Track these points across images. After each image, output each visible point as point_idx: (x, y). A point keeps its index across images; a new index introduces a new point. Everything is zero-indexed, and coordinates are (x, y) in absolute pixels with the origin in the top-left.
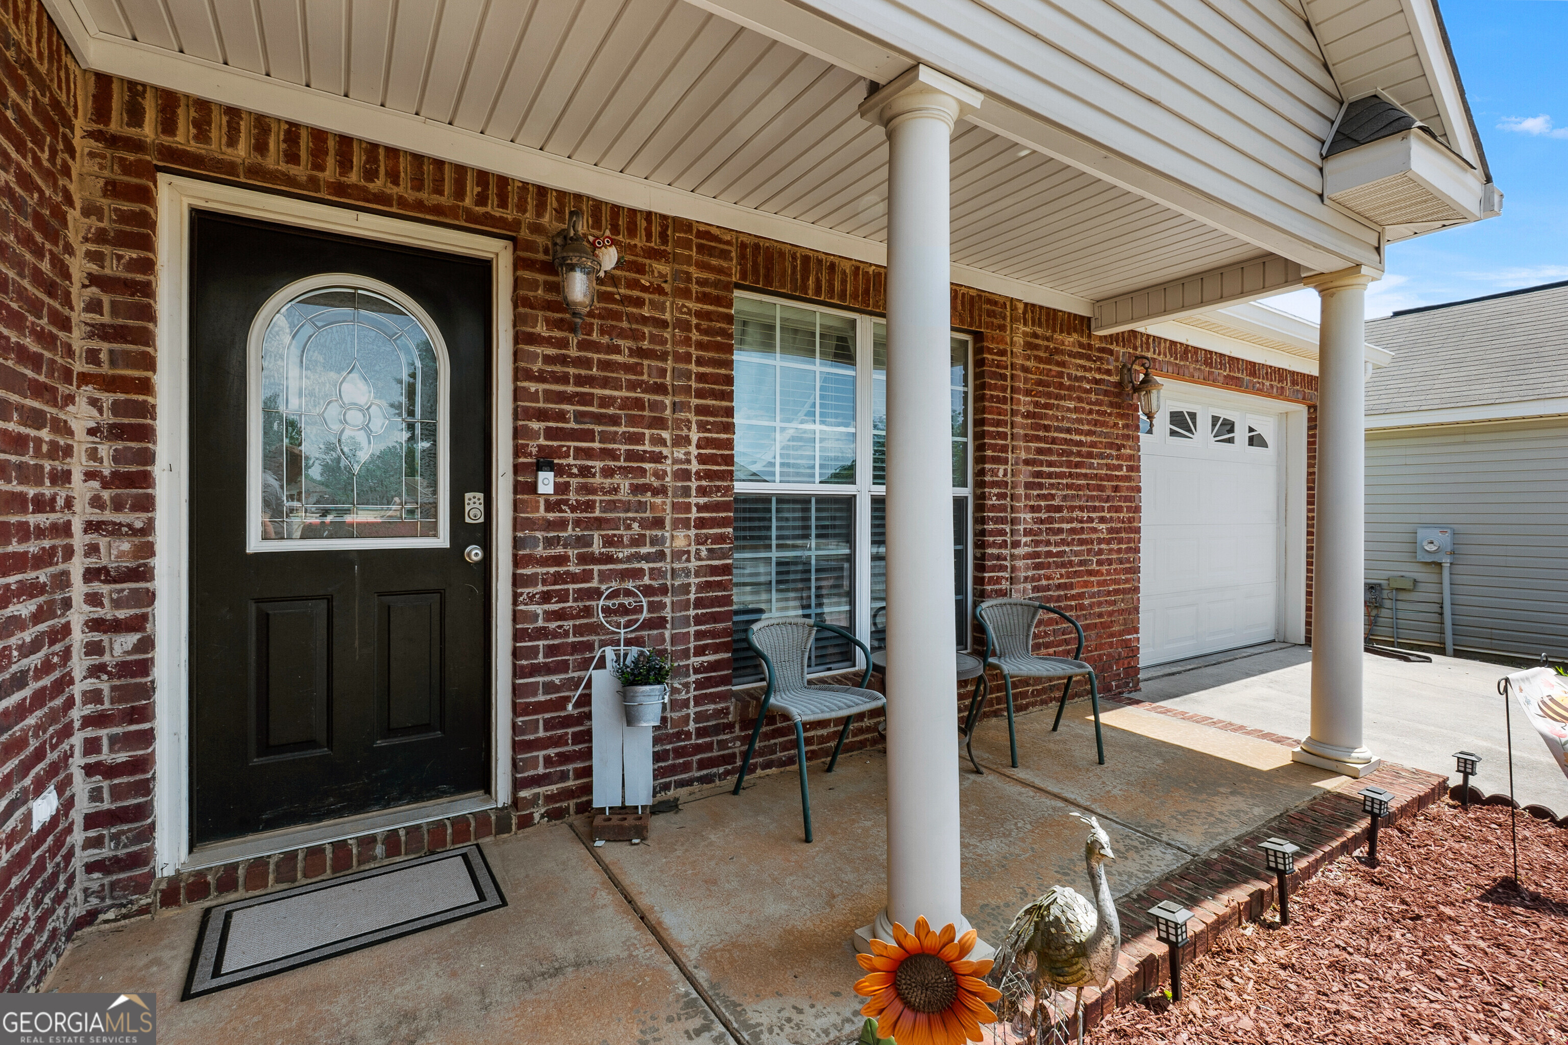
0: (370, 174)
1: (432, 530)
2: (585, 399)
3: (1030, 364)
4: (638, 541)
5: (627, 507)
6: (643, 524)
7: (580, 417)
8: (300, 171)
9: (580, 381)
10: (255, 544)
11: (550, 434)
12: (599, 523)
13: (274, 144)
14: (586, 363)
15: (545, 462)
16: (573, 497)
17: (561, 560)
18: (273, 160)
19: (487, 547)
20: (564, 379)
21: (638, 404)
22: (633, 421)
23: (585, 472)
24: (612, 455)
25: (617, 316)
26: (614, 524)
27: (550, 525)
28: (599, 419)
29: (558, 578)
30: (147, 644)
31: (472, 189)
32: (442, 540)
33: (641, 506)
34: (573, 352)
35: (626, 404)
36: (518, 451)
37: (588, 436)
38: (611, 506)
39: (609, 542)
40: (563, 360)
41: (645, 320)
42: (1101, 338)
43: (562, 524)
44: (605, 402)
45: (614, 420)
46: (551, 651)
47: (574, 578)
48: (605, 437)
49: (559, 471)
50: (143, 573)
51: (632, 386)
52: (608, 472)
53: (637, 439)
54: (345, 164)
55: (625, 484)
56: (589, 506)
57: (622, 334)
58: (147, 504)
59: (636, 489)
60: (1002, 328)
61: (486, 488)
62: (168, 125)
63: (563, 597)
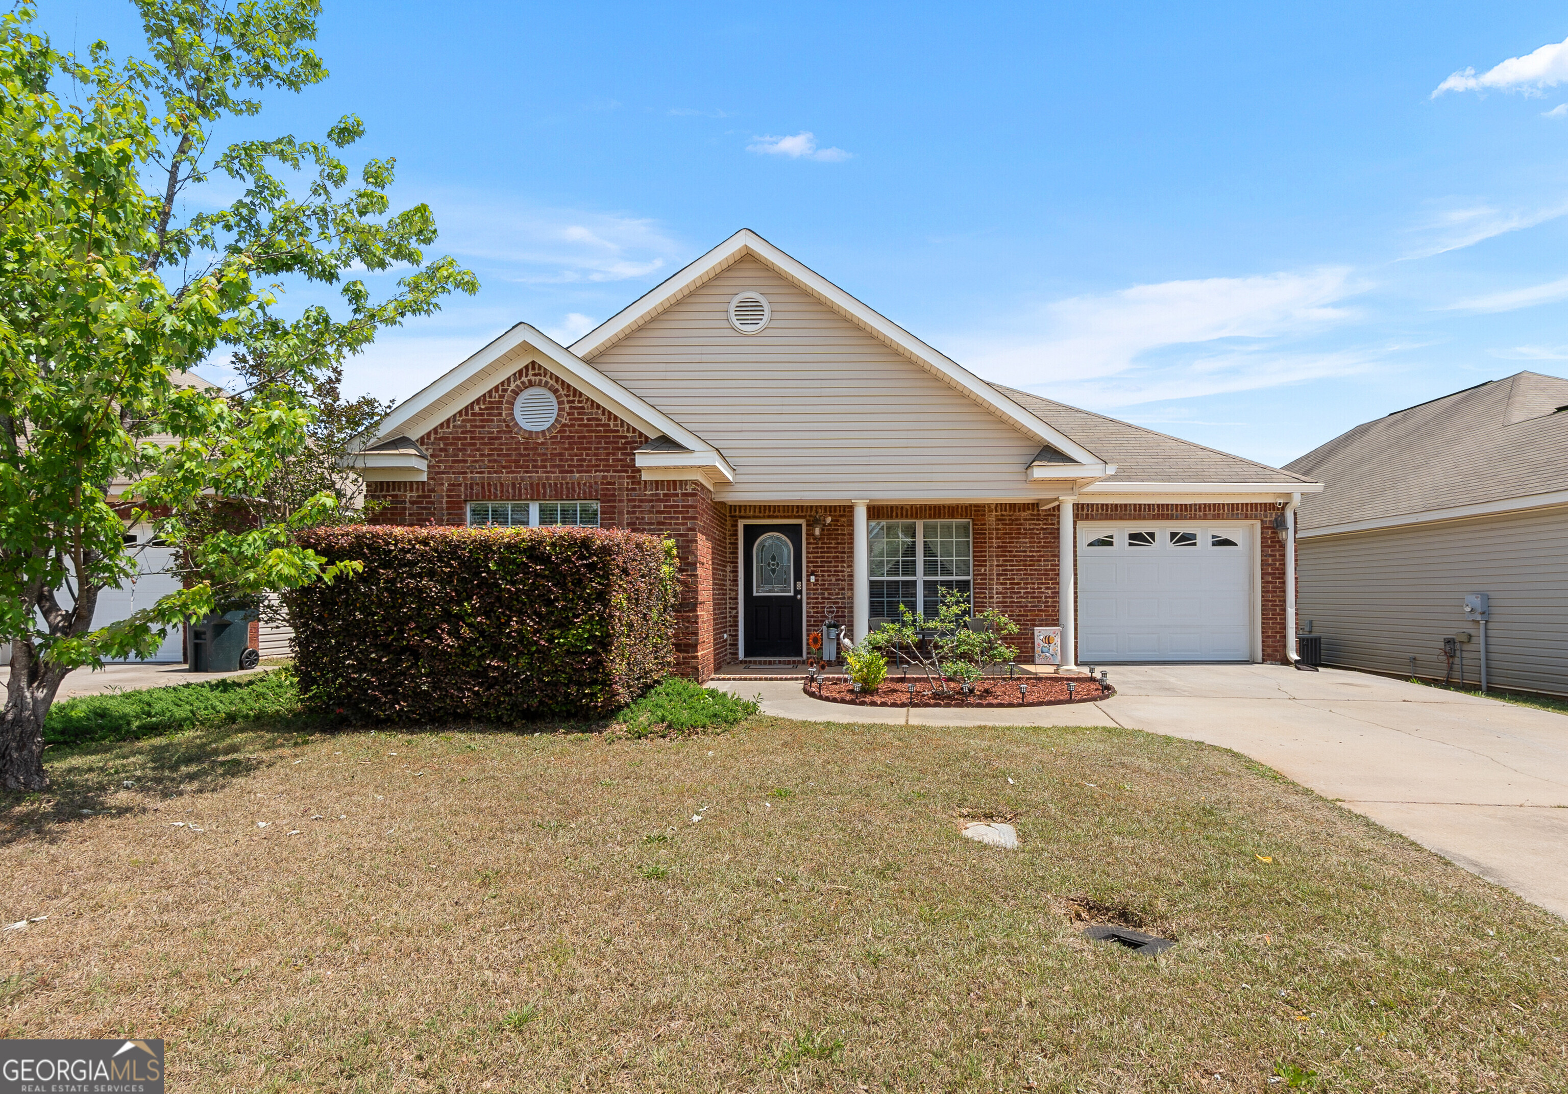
0: (774, 512)
1: (790, 591)
2: (823, 557)
3: (1000, 526)
4: (838, 594)
5: (834, 585)
6: (839, 589)
7: (821, 562)
8: (761, 515)
9: (822, 552)
10: (755, 594)
11: (814, 567)
12: (827, 589)
13: (757, 510)
14: (823, 548)
15: (812, 573)
16: (820, 582)
17: (817, 598)
18: (757, 514)
19: (801, 594)
20: (817, 553)
21: (838, 557)
22: (836, 562)
23: (823, 576)
24: (830, 571)
25: (831, 534)
26: (831, 589)
27: (814, 590)
28: (826, 562)
29: (816, 603)
30: (737, 613)
31: (795, 510)
32: (792, 594)
33: (838, 585)
34: (820, 545)
35: (834, 557)
36: (807, 571)
37: (824, 567)
38: (830, 585)
39: (829, 594)
40: (817, 548)
41: (839, 534)
42: (1046, 510)
43: (817, 589)
44: (828, 557)
45: (831, 562)
46: (815, 621)
47: (821, 603)
48: (828, 567)
49: (816, 576)
50: (736, 599)
51: (836, 552)
52: (829, 576)
53: (837, 566)
54: (770, 511)
55: (834, 579)
56: (824, 585)
57: (833, 539)
58: (737, 585)
59: (837, 580)
60: (984, 515)
61: (801, 581)
62: (740, 512)
63: (818, 608)
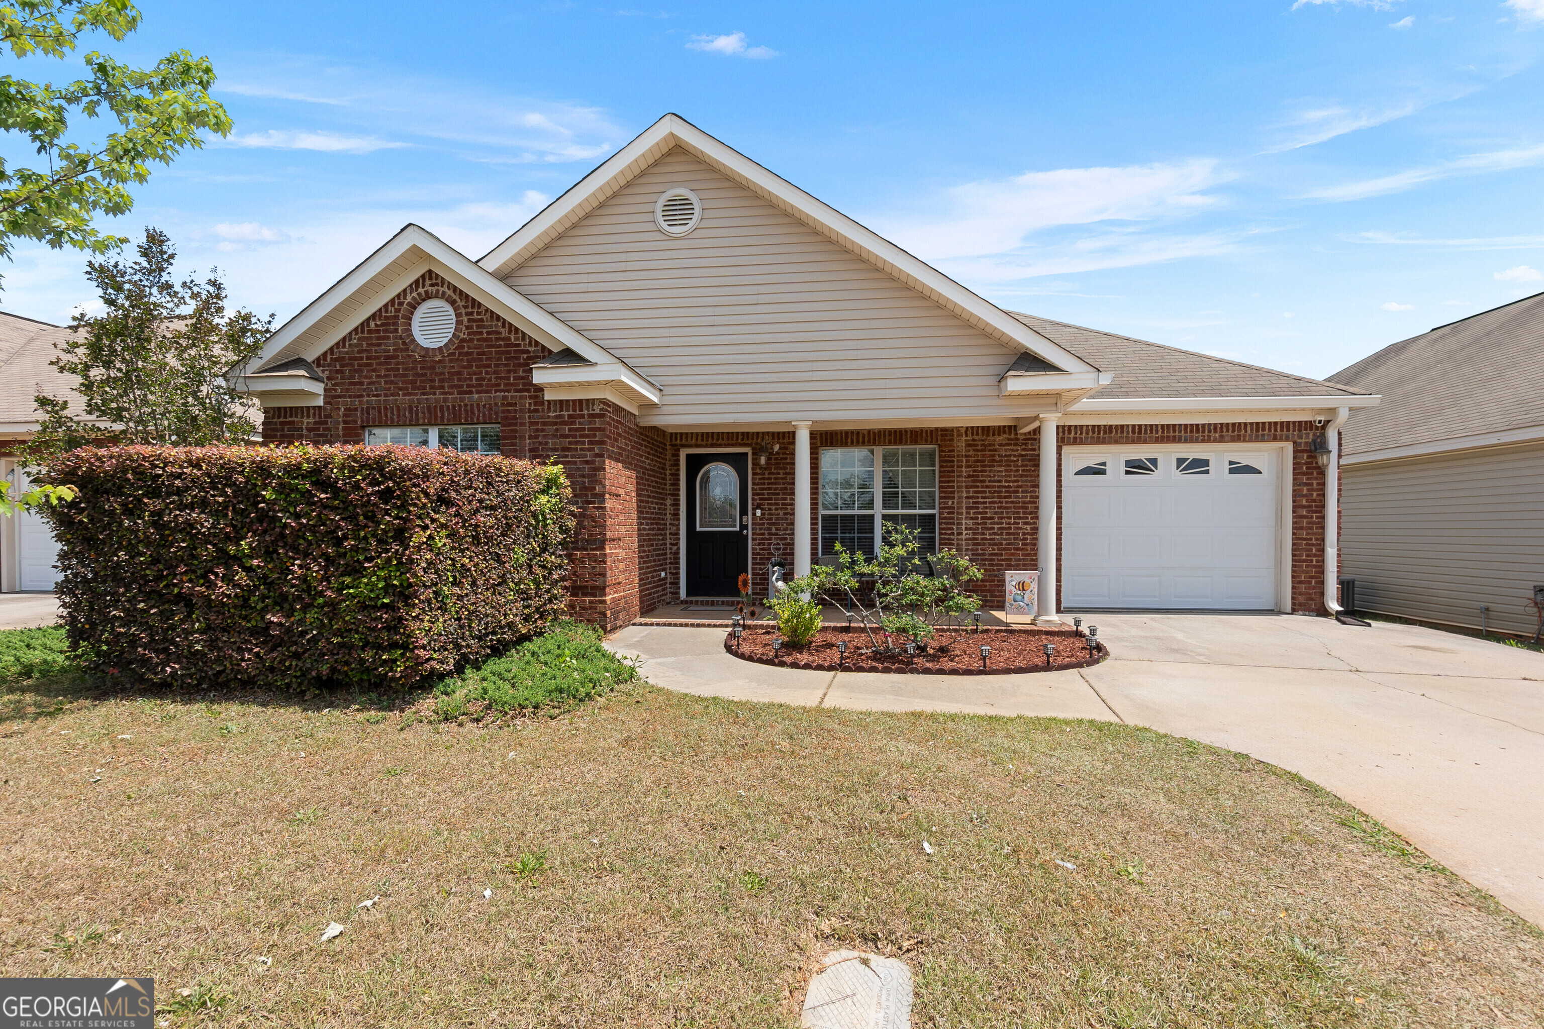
0: (718, 440)
1: (735, 526)
2: (770, 489)
3: (971, 453)
4: (786, 529)
5: (782, 519)
6: (787, 524)
7: (768, 494)
8: (704, 443)
9: (769, 484)
10: (698, 529)
11: (761, 499)
12: (774, 524)
13: (699, 438)
14: (770, 479)
15: (759, 507)
16: (766, 517)
17: (763, 534)
18: (700, 442)
19: (747, 529)
20: (764, 484)
21: (786, 489)
22: (784, 494)
23: (770, 509)
24: (778, 504)
25: (779, 464)
26: (778, 524)
27: (760, 524)
28: (773, 494)
29: (762, 539)
30: (679, 549)
31: (740, 437)
32: (737, 529)
33: (787, 519)
34: (767, 476)
35: (782, 489)
36: (753, 504)
37: (771, 499)
38: (777, 519)
39: (777, 529)
40: (763, 479)
41: (787, 463)
42: (1024, 434)
43: (763, 524)
44: (776, 489)
45: (778, 494)
46: (761, 559)
47: (767, 539)
48: (775, 499)
49: (762, 509)
50: (678, 534)
51: (784, 484)
52: (776, 509)
53: (785, 499)
54: (713, 439)
55: (782, 513)
56: (771, 519)
57: (781, 469)
58: (678, 519)
59: (785, 514)
60: (952, 440)
61: (747, 515)
62: (681, 440)
63: (764, 544)
